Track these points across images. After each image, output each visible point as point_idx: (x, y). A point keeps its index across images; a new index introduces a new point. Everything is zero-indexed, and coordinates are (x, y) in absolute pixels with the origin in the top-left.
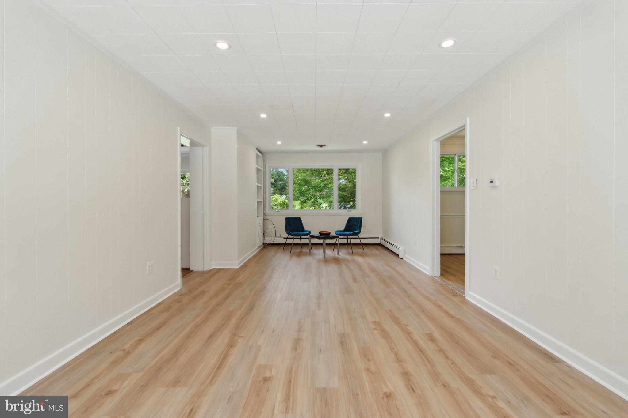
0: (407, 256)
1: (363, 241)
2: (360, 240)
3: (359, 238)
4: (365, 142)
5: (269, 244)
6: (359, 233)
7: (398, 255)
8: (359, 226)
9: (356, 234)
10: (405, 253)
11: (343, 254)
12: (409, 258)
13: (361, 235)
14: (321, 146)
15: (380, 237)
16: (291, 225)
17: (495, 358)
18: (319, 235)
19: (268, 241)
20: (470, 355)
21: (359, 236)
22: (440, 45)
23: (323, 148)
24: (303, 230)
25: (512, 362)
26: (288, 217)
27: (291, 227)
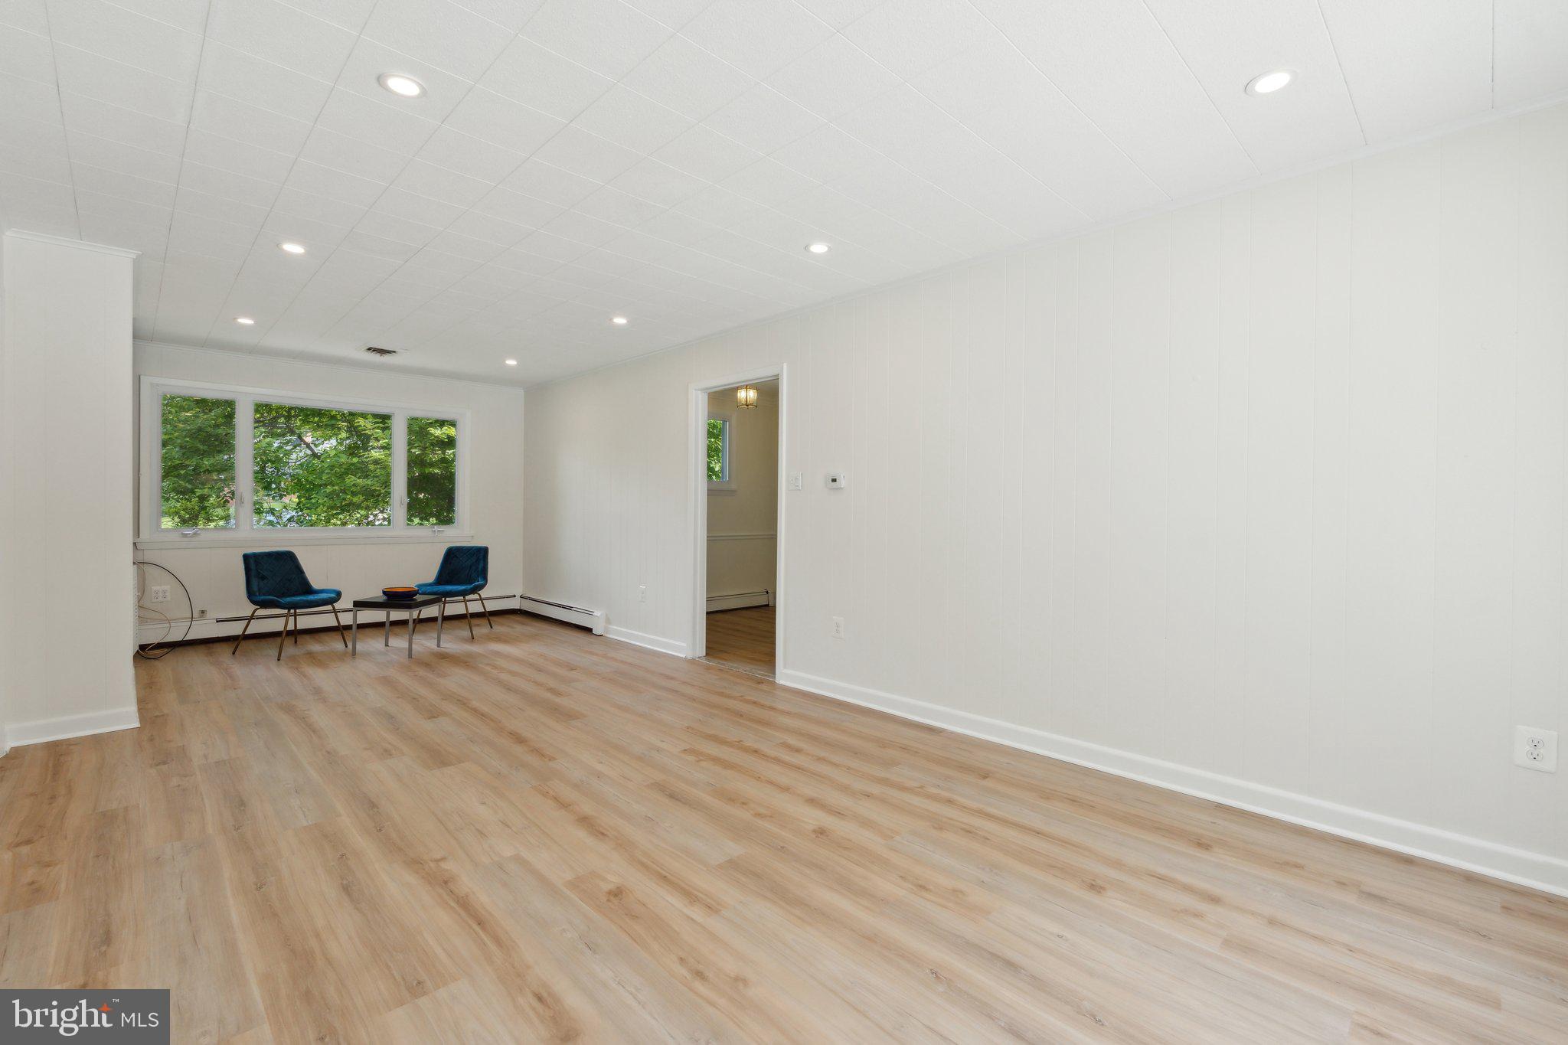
0: (615, 627)
1: (491, 606)
2: (483, 604)
3: (481, 600)
4: (511, 362)
5: (160, 646)
6: (482, 587)
7: (589, 630)
8: (480, 569)
9: (474, 591)
10: (608, 621)
11: (452, 642)
12: (618, 632)
13: (484, 593)
14: (382, 352)
15: (518, 595)
16: (263, 578)
17: (885, 747)
18: (383, 599)
19: (154, 637)
20: (855, 753)
21: (479, 594)
22: (806, 248)
23: (386, 358)
24: (308, 589)
25: (904, 746)
26: (249, 551)
27: (265, 581)
